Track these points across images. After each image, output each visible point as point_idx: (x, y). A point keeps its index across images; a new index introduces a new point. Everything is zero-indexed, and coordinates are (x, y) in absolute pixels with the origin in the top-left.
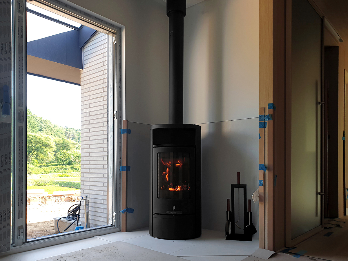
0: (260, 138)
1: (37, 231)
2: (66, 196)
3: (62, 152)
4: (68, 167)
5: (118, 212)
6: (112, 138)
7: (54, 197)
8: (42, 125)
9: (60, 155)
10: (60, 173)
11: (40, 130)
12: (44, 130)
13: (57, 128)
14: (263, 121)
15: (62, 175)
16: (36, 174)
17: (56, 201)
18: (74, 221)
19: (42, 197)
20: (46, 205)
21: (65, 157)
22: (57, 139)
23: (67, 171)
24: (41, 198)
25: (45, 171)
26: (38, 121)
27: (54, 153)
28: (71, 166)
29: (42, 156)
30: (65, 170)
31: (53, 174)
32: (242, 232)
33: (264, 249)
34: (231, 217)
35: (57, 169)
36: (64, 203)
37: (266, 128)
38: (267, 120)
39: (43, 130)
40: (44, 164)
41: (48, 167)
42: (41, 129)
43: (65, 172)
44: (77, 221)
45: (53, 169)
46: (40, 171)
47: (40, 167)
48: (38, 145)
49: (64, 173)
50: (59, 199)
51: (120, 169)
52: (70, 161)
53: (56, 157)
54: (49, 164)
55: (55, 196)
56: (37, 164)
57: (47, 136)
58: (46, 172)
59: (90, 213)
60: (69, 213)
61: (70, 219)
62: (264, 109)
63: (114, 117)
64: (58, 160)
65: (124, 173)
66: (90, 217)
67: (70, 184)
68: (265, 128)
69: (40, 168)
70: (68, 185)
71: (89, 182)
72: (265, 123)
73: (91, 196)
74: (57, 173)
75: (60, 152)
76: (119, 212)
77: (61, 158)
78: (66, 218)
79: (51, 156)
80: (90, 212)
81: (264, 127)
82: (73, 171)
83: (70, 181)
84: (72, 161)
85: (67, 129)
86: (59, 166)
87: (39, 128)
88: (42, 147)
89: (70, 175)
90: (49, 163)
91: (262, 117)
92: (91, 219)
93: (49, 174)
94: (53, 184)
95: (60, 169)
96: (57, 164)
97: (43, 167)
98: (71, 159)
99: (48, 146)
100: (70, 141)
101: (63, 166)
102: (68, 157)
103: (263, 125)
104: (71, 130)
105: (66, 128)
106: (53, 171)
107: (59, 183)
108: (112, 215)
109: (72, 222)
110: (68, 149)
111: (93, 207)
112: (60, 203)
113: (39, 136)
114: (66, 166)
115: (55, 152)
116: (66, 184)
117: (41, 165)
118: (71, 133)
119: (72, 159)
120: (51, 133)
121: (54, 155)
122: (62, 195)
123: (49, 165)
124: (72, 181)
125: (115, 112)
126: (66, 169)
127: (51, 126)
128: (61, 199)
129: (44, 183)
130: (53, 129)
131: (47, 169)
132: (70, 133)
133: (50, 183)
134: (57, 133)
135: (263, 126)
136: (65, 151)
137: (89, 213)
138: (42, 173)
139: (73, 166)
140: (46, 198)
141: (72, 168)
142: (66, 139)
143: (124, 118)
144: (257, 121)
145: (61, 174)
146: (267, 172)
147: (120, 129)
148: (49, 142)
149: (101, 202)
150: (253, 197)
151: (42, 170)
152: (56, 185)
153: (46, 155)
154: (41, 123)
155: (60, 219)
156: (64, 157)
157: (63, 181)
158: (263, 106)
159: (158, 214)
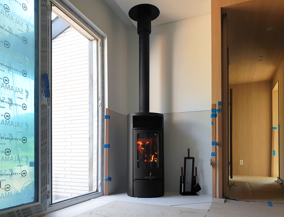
6: (96, 122)
14: (215, 113)
37: (217, 117)
51: (103, 147)
62: (215, 105)
63: (99, 105)
65: (106, 150)
76: (103, 180)
108: (96, 183)
125: (100, 102)
144: (211, 113)
146: (217, 147)
147: (103, 115)
158: (215, 103)
159: (138, 179)
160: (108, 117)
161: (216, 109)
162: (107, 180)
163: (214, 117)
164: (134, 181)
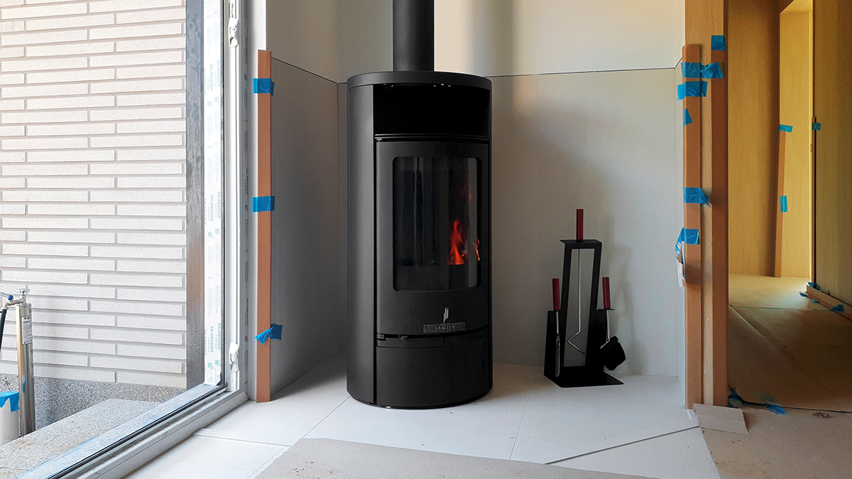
0: (689, 121)
6: (217, 105)
14: (698, 79)
32: (578, 361)
33: (702, 403)
37: (705, 96)
38: (708, 77)
51: (246, 207)
59: (36, 344)
62: (700, 48)
63: (229, 37)
65: (262, 219)
68: (703, 97)
71: (27, 246)
72: (702, 86)
91: (694, 68)
103: (696, 89)
125: (233, 22)
135: (697, 91)
143: (261, 45)
146: (708, 208)
147: (246, 76)
158: (697, 41)
159: (396, 336)
160: (266, 86)
161: (704, 64)
162: (266, 339)
163: (696, 95)
164: (379, 342)
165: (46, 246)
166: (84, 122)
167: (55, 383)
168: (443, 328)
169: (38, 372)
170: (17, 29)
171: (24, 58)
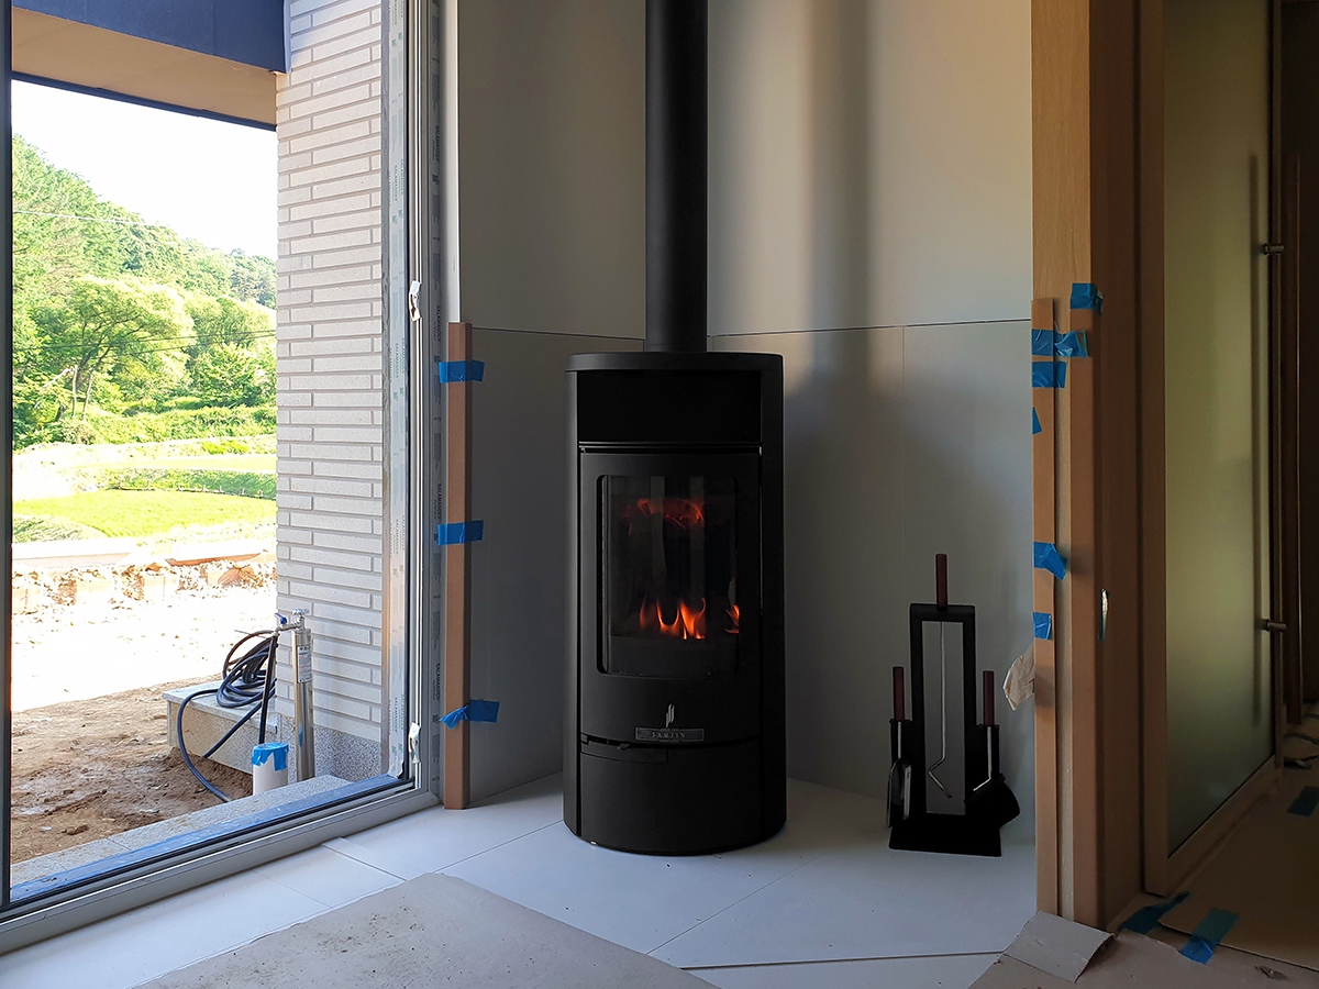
0: (1037, 428)
1: (94, 743)
2: (225, 564)
3: (221, 351)
4: (244, 412)
5: (431, 720)
6: (403, 398)
7: (176, 569)
8: (140, 244)
9: (210, 366)
10: (211, 437)
11: (132, 266)
12: (148, 266)
13: (200, 256)
14: (1051, 358)
15: (218, 445)
16: (114, 442)
17: (186, 586)
18: (251, 707)
19: (125, 569)
20: (143, 602)
21: (230, 371)
22: (200, 300)
23: (240, 428)
24: (120, 573)
25: (150, 430)
26: (122, 227)
27: (187, 357)
28: (255, 409)
29: (137, 370)
30: (229, 427)
31: (184, 441)
32: (957, 806)
33: (1059, 914)
34: (911, 743)
35: (197, 421)
36: (216, 592)
37: (1062, 386)
38: (1065, 355)
39: (141, 263)
40: (147, 401)
41: (163, 415)
42: (136, 260)
43: (231, 434)
44: (260, 711)
45: (181, 421)
46: (127, 430)
47: (130, 413)
48: (121, 325)
49: (226, 438)
50: (195, 574)
51: (436, 536)
52: (249, 389)
53: (197, 373)
54: (166, 400)
55: (181, 564)
56: (120, 402)
57: (158, 289)
58: (156, 434)
59: (317, 682)
60: (231, 667)
61: (231, 699)
62: (1055, 304)
63: (411, 307)
64: (202, 383)
65: (454, 554)
66: (317, 700)
67: (253, 484)
68: (1059, 389)
69: (129, 418)
70: (242, 486)
72: (1057, 368)
73: (319, 610)
74: (198, 440)
75: (212, 355)
76: (436, 719)
77: (213, 375)
78: (216, 691)
79: (175, 370)
80: (315, 677)
81: (1056, 383)
82: (264, 428)
83: (251, 471)
84: (259, 388)
85: (241, 261)
86: (206, 411)
87: (128, 257)
88: (140, 334)
89: (249, 446)
90: (167, 397)
91: (1045, 339)
92: (320, 709)
93: (168, 442)
94: (183, 484)
95: (212, 422)
96: (198, 400)
97: (141, 415)
98: (255, 382)
99: (160, 328)
100: (251, 307)
101: (225, 410)
102: (243, 373)
103: (1048, 375)
104: (255, 265)
105: (235, 254)
106: (183, 432)
107: (205, 477)
108: (402, 732)
109: (241, 713)
110: (244, 339)
111: (327, 657)
112: (202, 593)
113: (127, 289)
114: (234, 410)
115: (192, 352)
116: (236, 485)
117: (133, 404)
118: (255, 275)
119: (261, 381)
120: (175, 277)
121: (188, 365)
122: (210, 560)
123: (166, 404)
124: (257, 473)
125: (415, 287)
126: (235, 421)
127: (176, 247)
128: (204, 575)
129: (145, 480)
130: (182, 258)
131: (159, 422)
132: (251, 275)
133: (171, 480)
134: (200, 276)
135: (1050, 379)
136: (231, 348)
137: (311, 685)
138: (139, 440)
139: (263, 408)
140: (143, 574)
141: (259, 417)
142: (234, 300)
143: (454, 315)
144: (1027, 359)
145: (216, 441)
146: (1067, 578)
147: (437, 359)
148: (163, 315)
149: (363, 636)
150: (1008, 687)
151: (137, 428)
152: (196, 489)
153: (153, 367)
154: (137, 234)
155: (189, 699)
156: (226, 374)
157: (225, 470)
158: (1051, 294)
159: (602, 740)
161: (1061, 332)
163: (1049, 386)
164: (583, 747)
165: (329, 553)
166: (367, 390)
167: (339, 737)
168: (666, 736)
169: (318, 719)
170: (305, 267)
171: (311, 304)
